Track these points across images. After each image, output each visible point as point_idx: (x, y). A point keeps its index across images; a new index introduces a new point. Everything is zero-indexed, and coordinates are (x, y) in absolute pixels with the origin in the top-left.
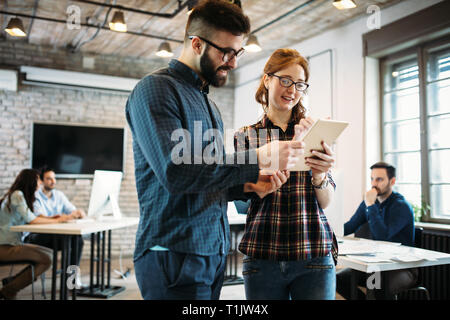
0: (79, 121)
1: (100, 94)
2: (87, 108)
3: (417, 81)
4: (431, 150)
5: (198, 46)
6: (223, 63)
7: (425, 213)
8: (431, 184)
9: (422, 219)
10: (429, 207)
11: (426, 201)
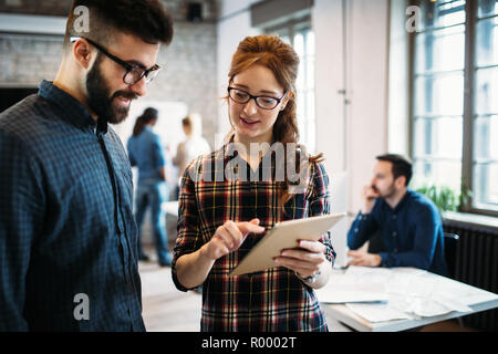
0: (8, 80)
1: (33, 42)
2: (17, 62)
3: (461, 16)
4: (477, 116)
5: (83, 54)
6: (124, 87)
7: (465, 201)
8: (475, 163)
9: (461, 209)
10: (470, 193)
11: (467, 184)
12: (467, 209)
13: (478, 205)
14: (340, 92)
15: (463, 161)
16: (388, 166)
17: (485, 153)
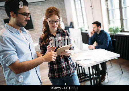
4: (123, 8)
7: (122, 29)
8: (123, 20)
9: (121, 31)
10: (123, 27)
11: (122, 25)
12: (123, 31)
13: (125, 30)
14: (90, 7)
15: (121, 20)
16: (95, 25)
17: (126, 17)
